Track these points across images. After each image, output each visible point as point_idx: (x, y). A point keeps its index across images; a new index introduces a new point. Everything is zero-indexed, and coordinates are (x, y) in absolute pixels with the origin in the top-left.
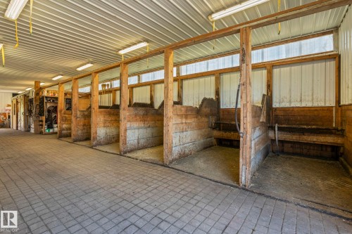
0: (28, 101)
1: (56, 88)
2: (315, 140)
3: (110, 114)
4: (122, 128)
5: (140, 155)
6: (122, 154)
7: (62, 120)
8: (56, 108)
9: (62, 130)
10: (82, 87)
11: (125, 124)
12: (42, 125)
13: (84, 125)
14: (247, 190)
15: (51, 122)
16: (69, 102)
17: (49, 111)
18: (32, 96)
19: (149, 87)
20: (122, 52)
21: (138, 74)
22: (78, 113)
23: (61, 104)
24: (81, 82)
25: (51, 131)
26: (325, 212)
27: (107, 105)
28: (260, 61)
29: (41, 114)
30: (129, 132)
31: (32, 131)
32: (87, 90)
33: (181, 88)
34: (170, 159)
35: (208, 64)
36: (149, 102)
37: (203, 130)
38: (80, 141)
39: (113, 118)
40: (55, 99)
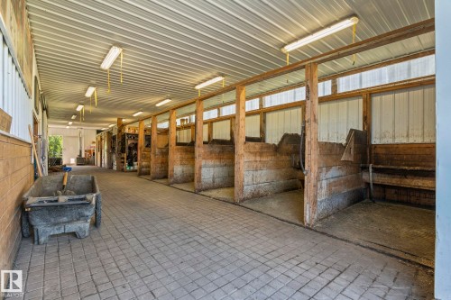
0: (112, 139)
1: (137, 125)
2: (420, 184)
3: (186, 151)
4: (197, 166)
5: (214, 193)
6: (197, 192)
7: (142, 157)
8: (136, 145)
9: (141, 167)
10: (161, 122)
11: (199, 161)
12: (123, 162)
13: (162, 163)
14: (311, 229)
15: (132, 159)
16: (148, 138)
17: (130, 148)
18: (115, 133)
19: (229, 122)
20: (198, 87)
21: (218, 107)
22: (157, 150)
23: (141, 141)
24: (159, 118)
25: (132, 168)
26: (383, 253)
27: (185, 141)
28: (358, 88)
29: (123, 151)
30: (203, 170)
31: (115, 168)
32: (165, 125)
33: (263, 121)
34: (242, 197)
35: (295, 93)
36: (229, 138)
37: (284, 170)
38: (158, 179)
39: (190, 156)
40: (135, 136)
